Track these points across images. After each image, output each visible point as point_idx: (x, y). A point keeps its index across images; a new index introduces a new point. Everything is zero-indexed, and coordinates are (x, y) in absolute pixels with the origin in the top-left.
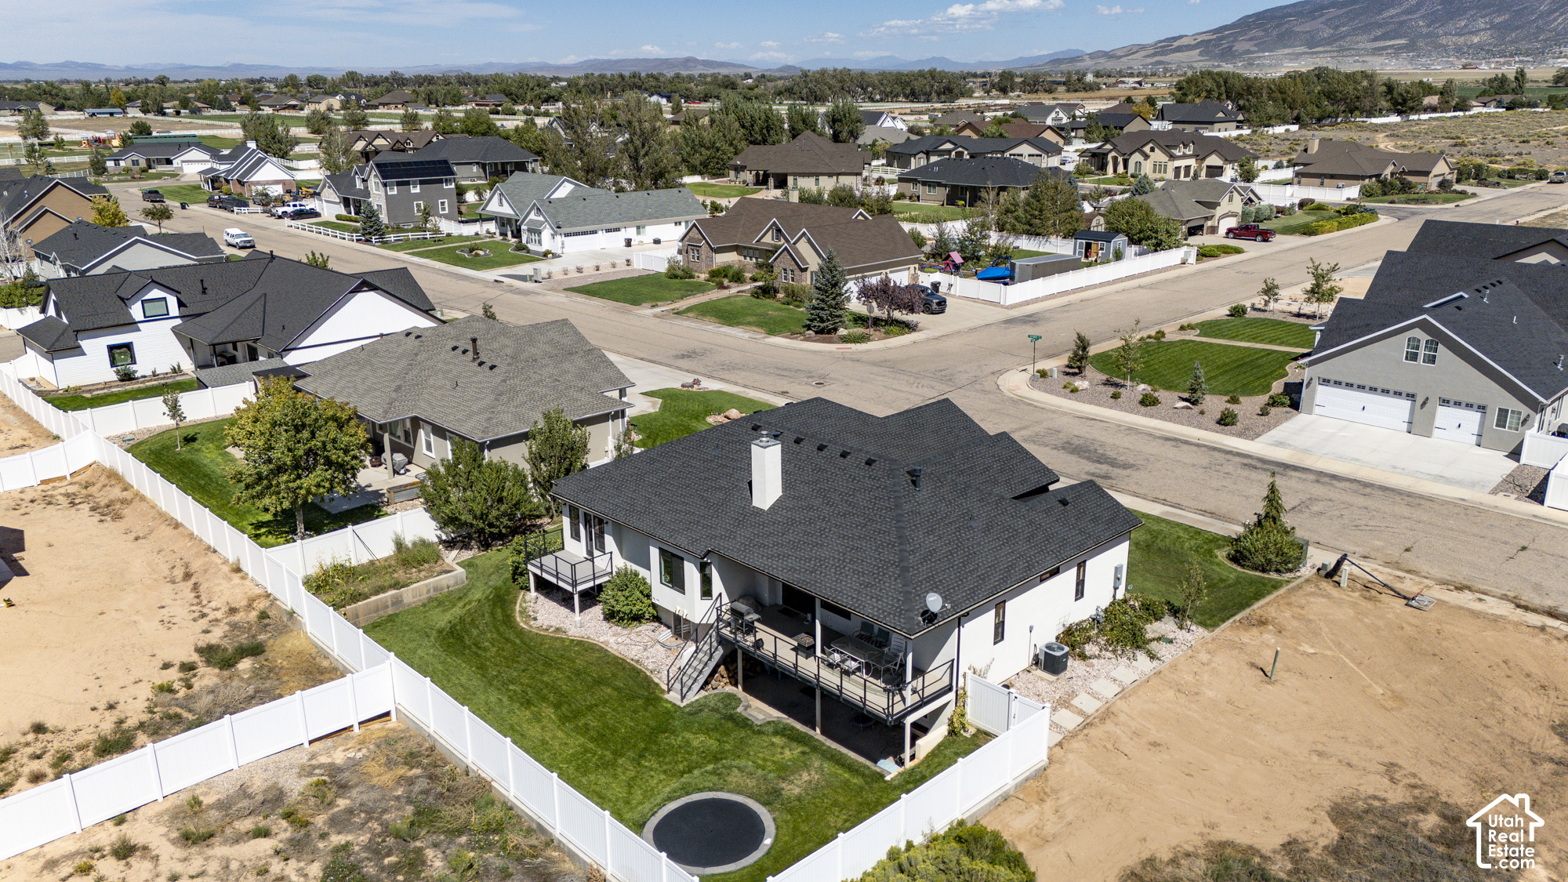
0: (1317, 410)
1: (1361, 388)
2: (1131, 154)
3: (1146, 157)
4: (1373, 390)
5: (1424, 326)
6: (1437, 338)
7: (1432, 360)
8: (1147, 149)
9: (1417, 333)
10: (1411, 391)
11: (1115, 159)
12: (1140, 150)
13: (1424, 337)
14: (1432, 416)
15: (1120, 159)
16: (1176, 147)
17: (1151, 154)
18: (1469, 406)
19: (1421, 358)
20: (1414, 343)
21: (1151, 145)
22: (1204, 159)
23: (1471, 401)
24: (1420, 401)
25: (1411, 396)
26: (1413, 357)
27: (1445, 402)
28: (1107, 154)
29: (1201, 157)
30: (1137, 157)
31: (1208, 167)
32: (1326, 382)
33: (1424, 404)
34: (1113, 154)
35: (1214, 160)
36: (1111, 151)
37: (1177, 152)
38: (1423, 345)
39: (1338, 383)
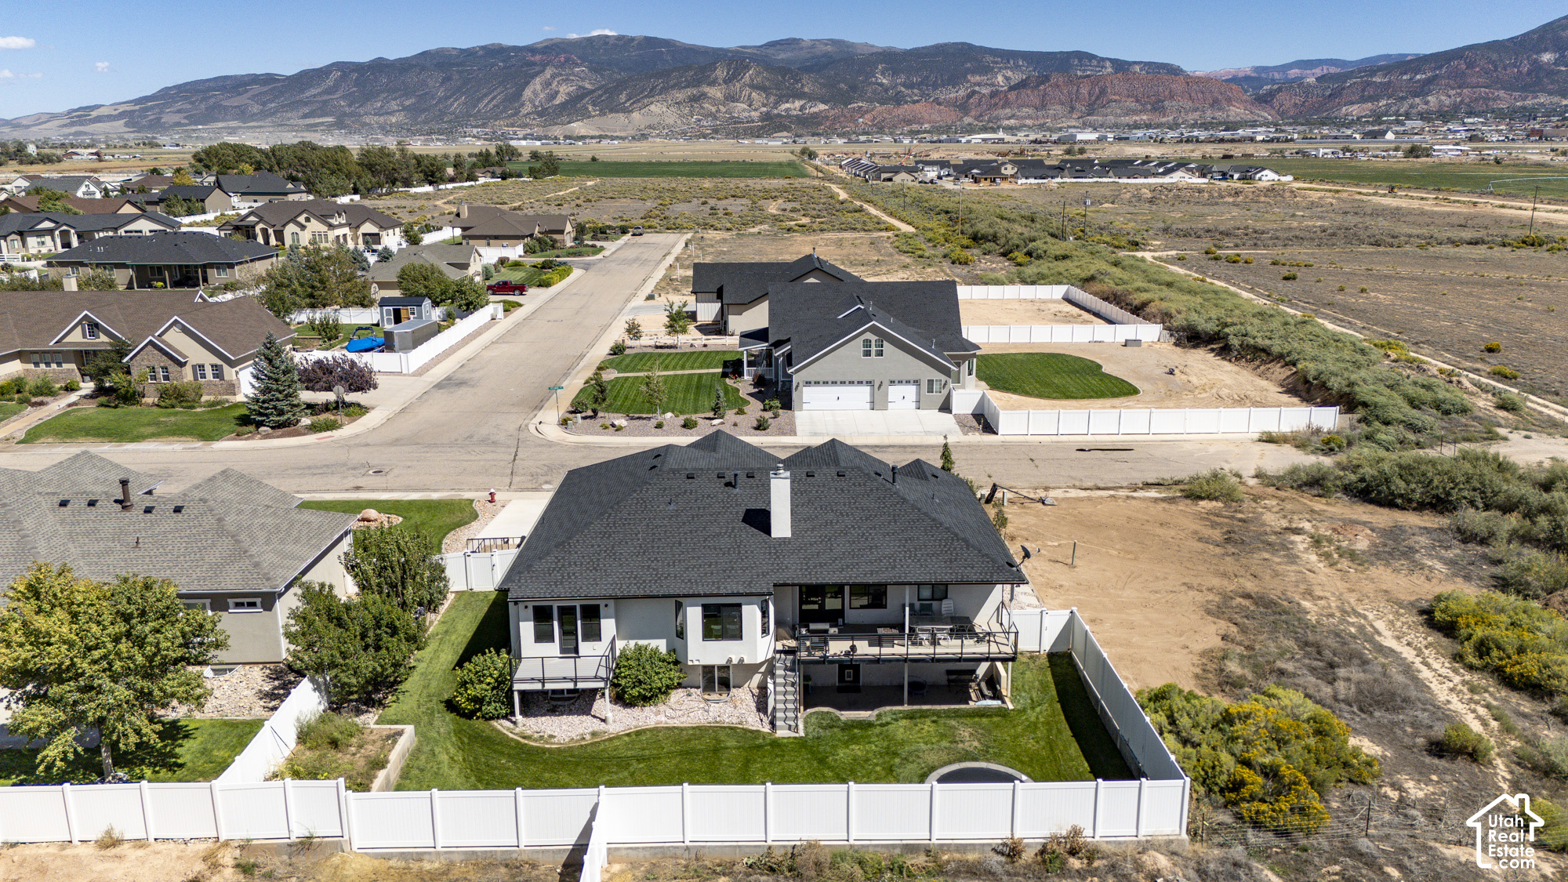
0: (805, 406)
1: (834, 383)
2: (284, 226)
3: (303, 227)
4: (843, 383)
5: (874, 330)
6: (883, 336)
7: (880, 354)
8: (301, 219)
9: (868, 336)
10: (869, 379)
11: (265, 232)
12: (294, 220)
13: (873, 338)
14: (886, 394)
15: (271, 231)
16: (332, 216)
17: (307, 224)
18: (908, 382)
19: (873, 353)
20: (867, 343)
21: (305, 215)
22: (358, 227)
23: (908, 378)
24: (876, 386)
25: (869, 383)
26: (867, 354)
27: (892, 382)
28: (254, 227)
29: (353, 225)
30: (291, 228)
31: (364, 235)
32: (808, 383)
33: (880, 386)
34: (261, 226)
35: (368, 228)
36: (258, 223)
37: (334, 222)
38: (873, 343)
39: (817, 383)
